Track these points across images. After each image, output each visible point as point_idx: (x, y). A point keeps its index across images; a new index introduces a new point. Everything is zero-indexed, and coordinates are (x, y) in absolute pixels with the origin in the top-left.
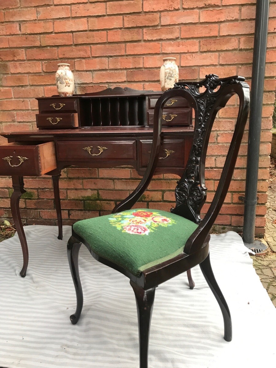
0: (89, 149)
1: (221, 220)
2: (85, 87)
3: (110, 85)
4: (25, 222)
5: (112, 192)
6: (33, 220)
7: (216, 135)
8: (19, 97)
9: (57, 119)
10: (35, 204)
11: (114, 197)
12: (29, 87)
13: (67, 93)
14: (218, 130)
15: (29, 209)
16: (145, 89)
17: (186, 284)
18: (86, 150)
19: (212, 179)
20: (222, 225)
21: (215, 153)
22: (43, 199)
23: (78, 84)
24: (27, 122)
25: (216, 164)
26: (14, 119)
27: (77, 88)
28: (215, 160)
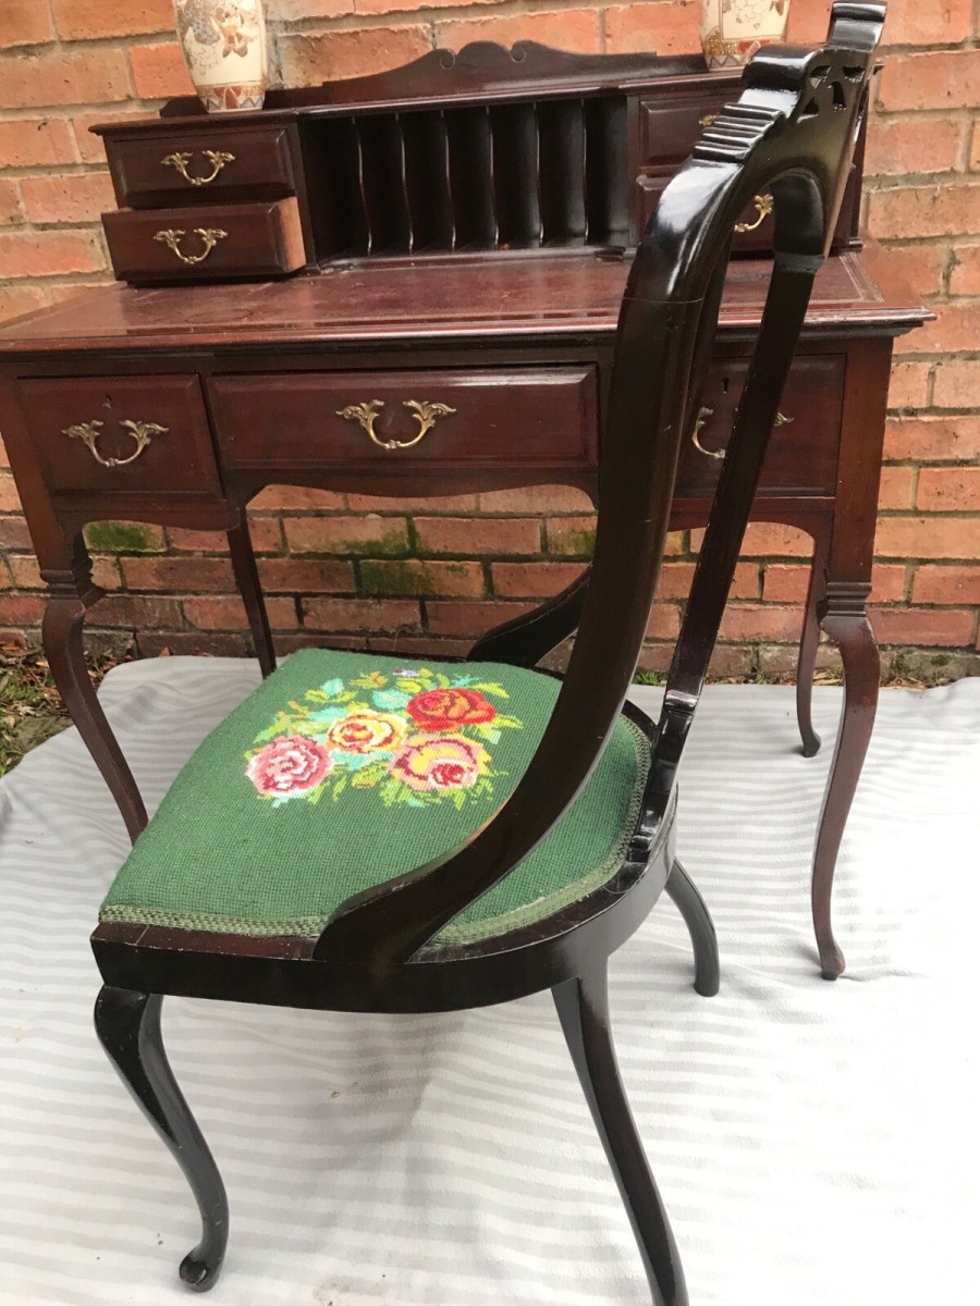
0: (365, 414)
1: (930, 629)
2: (318, 40)
3: (438, 22)
4: (130, 644)
5: (468, 523)
6: (161, 632)
7: (945, 259)
8: (20, 106)
9: (202, 235)
10: (159, 574)
11: (479, 545)
12: (58, 53)
13: (238, 90)
14: (955, 232)
15: (139, 592)
16: (608, 36)
17: (805, 953)
18: (355, 421)
19: (910, 459)
20: (936, 647)
21: (932, 344)
22: (190, 553)
23: (287, 25)
24: (79, 226)
25: (931, 396)
26: (14, 212)
27: (282, 45)
28: (932, 374)
